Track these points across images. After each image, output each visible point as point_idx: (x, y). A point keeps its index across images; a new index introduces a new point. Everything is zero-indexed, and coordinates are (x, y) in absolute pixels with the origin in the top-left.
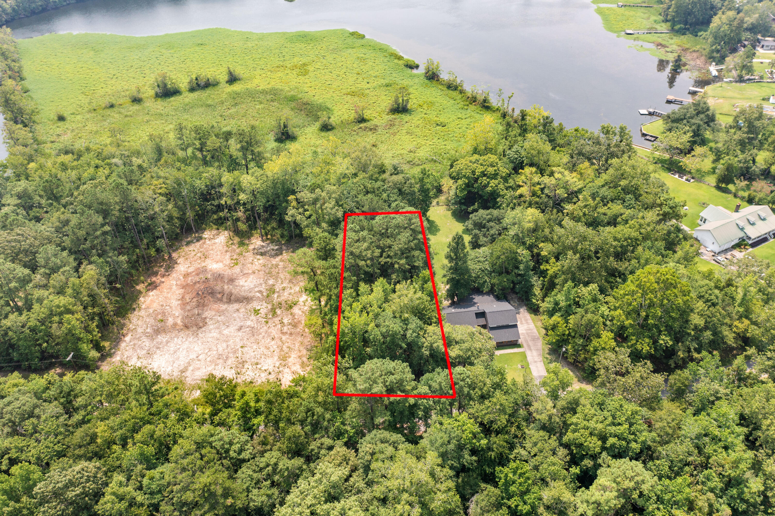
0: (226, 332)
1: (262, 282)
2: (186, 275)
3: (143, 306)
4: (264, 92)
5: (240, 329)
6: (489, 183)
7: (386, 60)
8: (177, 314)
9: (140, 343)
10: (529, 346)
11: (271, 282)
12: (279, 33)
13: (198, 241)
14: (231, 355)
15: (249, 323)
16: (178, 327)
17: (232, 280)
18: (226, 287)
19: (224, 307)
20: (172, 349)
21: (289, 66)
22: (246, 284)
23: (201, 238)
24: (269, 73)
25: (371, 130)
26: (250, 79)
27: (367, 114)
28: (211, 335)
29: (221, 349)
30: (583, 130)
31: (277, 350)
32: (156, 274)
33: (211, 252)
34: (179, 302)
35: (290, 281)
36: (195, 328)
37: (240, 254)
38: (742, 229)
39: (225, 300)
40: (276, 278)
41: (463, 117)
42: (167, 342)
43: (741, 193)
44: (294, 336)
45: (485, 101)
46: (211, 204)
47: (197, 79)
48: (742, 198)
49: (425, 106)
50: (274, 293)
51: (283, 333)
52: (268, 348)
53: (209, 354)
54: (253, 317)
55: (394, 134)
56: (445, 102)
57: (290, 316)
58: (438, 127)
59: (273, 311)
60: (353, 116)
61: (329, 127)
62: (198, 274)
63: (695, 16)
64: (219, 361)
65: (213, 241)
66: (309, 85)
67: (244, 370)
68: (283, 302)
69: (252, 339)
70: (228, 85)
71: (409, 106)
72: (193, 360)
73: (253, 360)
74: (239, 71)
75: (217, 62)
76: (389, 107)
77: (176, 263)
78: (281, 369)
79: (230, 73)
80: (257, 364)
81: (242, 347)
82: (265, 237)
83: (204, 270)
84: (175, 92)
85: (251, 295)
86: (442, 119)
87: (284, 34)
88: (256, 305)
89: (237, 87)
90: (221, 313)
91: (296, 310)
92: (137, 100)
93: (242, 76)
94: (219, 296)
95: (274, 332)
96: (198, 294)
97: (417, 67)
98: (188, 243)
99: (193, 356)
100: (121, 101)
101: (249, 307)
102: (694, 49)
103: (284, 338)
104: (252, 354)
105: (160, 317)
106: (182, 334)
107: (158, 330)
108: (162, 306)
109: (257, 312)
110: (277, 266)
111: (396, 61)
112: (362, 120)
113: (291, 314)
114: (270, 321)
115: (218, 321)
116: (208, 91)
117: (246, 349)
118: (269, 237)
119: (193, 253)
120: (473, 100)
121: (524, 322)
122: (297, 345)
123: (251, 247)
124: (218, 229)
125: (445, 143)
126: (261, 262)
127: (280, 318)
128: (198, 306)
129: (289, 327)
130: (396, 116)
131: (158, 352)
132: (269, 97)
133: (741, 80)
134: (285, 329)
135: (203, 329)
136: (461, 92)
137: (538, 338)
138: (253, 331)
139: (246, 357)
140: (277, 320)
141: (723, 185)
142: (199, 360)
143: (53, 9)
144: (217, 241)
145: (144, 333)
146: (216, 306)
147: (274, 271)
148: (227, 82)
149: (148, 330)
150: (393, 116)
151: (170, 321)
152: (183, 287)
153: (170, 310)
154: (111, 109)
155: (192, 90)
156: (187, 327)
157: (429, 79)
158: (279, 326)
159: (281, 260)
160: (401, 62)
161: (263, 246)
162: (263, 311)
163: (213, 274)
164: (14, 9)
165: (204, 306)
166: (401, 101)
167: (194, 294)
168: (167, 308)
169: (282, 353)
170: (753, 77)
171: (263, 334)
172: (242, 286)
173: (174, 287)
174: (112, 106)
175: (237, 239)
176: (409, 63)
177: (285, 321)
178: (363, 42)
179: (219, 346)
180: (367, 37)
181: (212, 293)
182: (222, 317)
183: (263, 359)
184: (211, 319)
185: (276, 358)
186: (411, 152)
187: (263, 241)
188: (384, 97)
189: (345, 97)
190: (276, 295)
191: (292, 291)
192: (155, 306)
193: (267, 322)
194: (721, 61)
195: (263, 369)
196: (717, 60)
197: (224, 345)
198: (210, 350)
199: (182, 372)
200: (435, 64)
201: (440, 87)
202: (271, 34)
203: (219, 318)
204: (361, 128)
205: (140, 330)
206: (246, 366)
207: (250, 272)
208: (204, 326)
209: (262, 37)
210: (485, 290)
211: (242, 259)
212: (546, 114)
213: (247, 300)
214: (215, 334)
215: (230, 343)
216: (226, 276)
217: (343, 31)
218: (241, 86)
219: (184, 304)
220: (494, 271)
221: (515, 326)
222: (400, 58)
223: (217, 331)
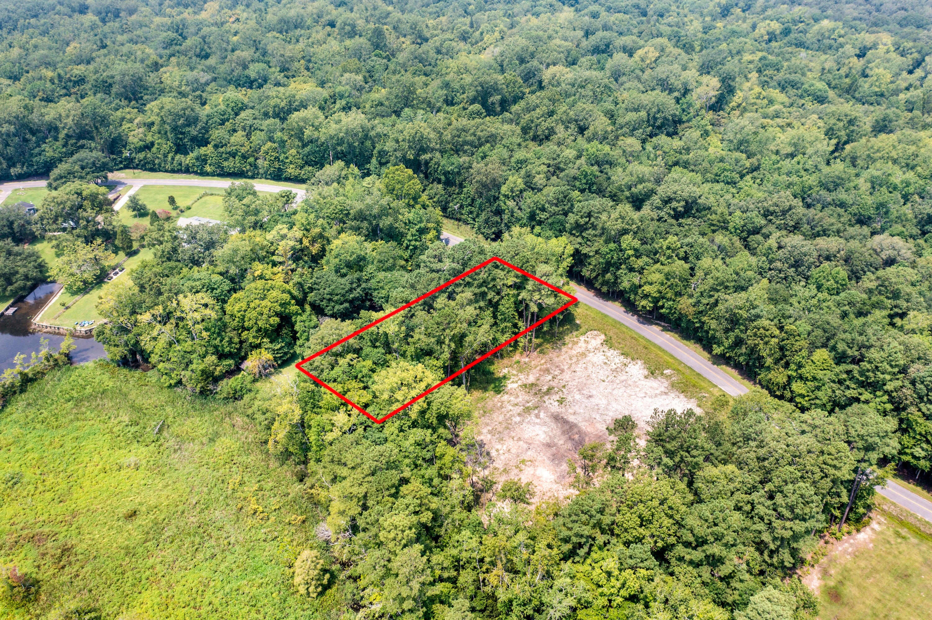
1: (524, 425)
5: (590, 397)
11: (517, 419)
14: (618, 381)
15: (578, 396)
17: (549, 445)
18: (561, 442)
19: (583, 425)
22: (540, 432)
28: (619, 407)
29: (622, 390)
31: (581, 362)
35: (501, 408)
37: (506, 471)
39: (576, 430)
40: (508, 419)
44: (557, 365)
50: (527, 408)
51: (562, 371)
52: (586, 367)
54: (570, 398)
57: (542, 378)
59: (548, 392)
64: (631, 383)
67: (619, 365)
68: (532, 394)
69: (589, 382)
72: (651, 397)
73: (606, 367)
78: (593, 350)
80: (605, 363)
81: (604, 381)
85: (547, 420)
88: (555, 408)
90: (591, 421)
91: (530, 381)
94: (577, 435)
95: (567, 376)
101: (561, 410)
103: (566, 366)
104: (601, 372)
109: (562, 401)
113: (538, 380)
114: (561, 386)
115: (601, 416)
117: (602, 378)
122: (563, 356)
126: (499, 447)
127: (551, 382)
129: (552, 372)
138: (582, 387)
139: (608, 372)
140: (555, 382)
158: (559, 377)
162: (557, 397)
163: (557, 465)
169: (580, 358)
171: (577, 381)
172: (545, 432)
177: (549, 378)
179: (621, 394)
182: (594, 416)
183: (598, 363)
184: (605, 420)
185: (588, 358)
190: (529, 404)
191: (511, 399)
193: (564, 387)
197: (615, 392)
198: (630, 396)
199: (666, 394)
203: (598, 417)
206: (614, 367)
207: (521, 443)
211: (511, 465)
213: (557, 418)
214: (614, 407)
215: (609, 390)
216: (548, 454)
223: (610, 407)
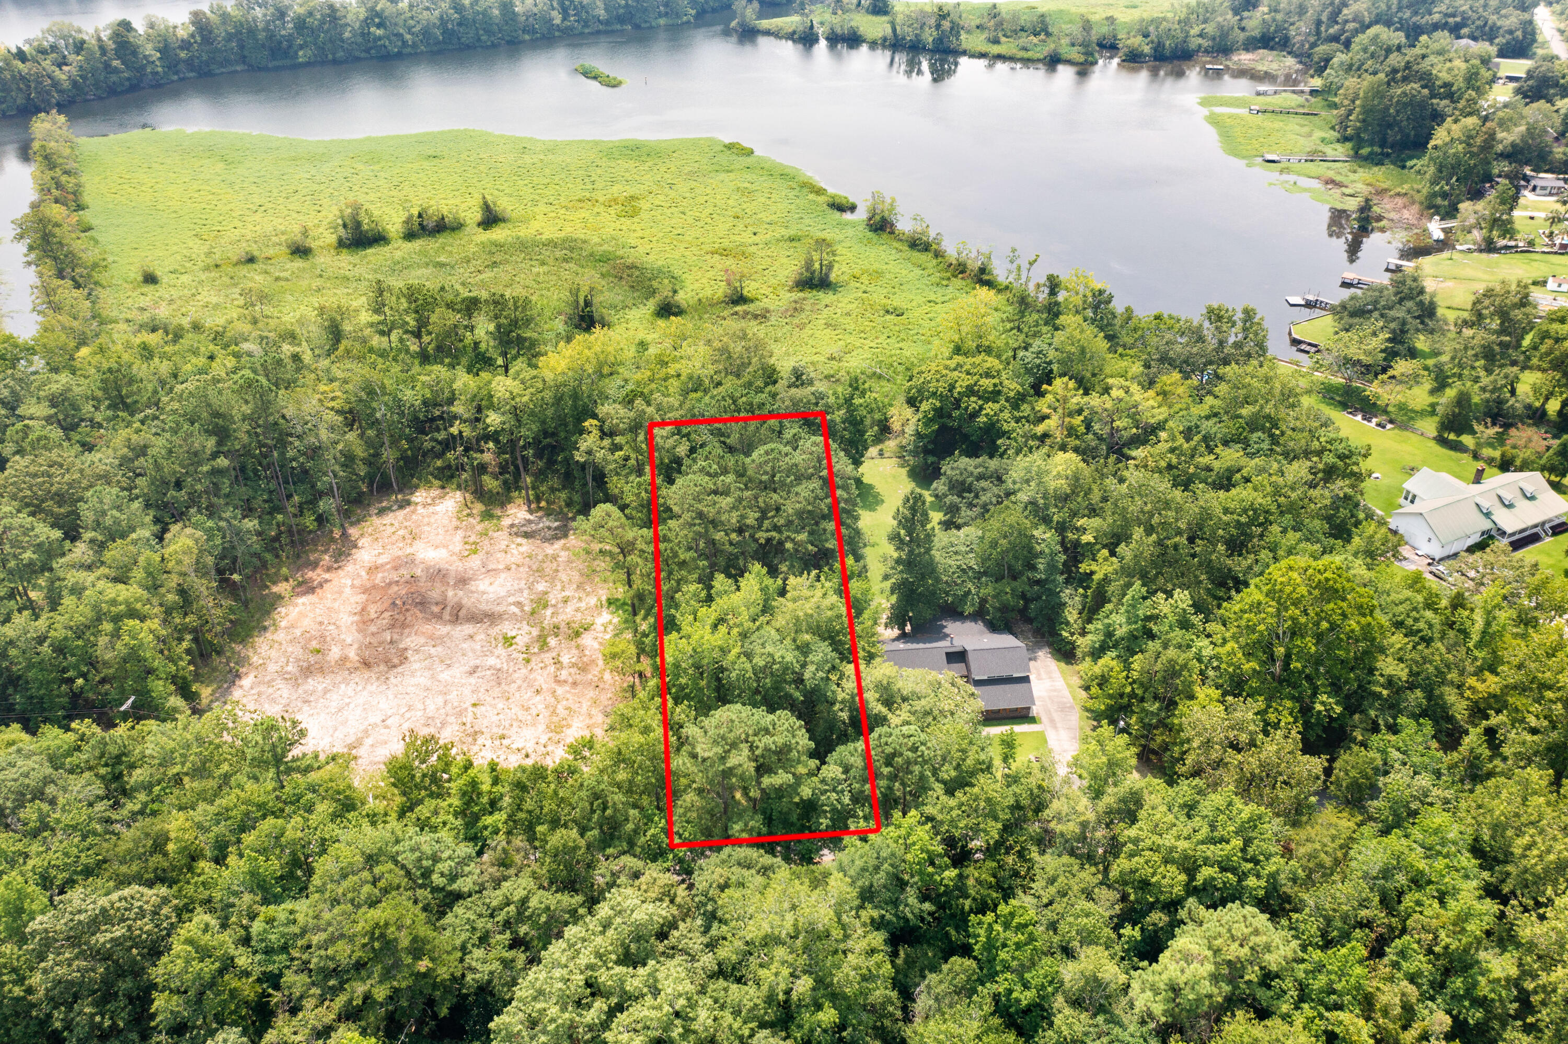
0: (445, 676)
1: (522, 584)
2: (373, 569)
3: (283, 624)
4: (551, 244)
5: (473, 671)
6: (981, 408)
7: (791, 194)
8: (349, 641)
9: (270, 690)
10: (1052, 721)
11: (541, 587)
12: (588, 142)
13: (401, 507)
14: (451, 719)
15: (491, 661)
16: (348, 665)
17: (463, 581)
18: (450, 593)
19: (443, 629)
20: (334, 704)
21: (601, 199)
22: (491, 589)
23: (409, 503)
24: (563, 211)
25: (756, 317)
26: (525, 220)
27: (749, 289)
28: (414, 681)
29: (431, 708)
30: (1171, 317)
31: (545, 713)
32: (315, 565)
33: (426, 528)
34: (356, 618)
35: (579, 587)
36: (382, 667)
37: (484, 534)
38: (1488, 515)
39: (446, 616)
40: (552, 580)
41: (939, 300)
42: (326, 691)
43: (1487, 452)
44: (580, 687)
45: (983, 270)
46: (432, 439)
47: (420, 216)
48: (1490, 461)
49: (865, 279)
50: (546, 606)
51: (558, 682)
52: (528, 709)
53: (407, 715)
54: (500, 650)
55: (801, 327)
56: (904, 272)
57: (574, 651)
58: (888, 317)
59: (542, 641)
60: (721, 290)
61: (674, 310)
62: (396, 568)
63: (1401, 130)
65: (431, 509)
66: (640, 234)
67: (475, 749)
68: (563, 625)
69: (496, 691)
70: (481, 230)
71: (833, 277)
72: (374, 726)
73: (495, 730)
74: (504, 204)
75: (463, 189)
76: (794, 277)
77: (356, 546)
78: (550, 748)
79: (487, 208)
80: (503, 737)
81: (474, 705)
82: (534, 503)
83: (410, 561)
84: (378, 239)
85: (500, 609)
86: (897, 302)
87: (597, 143)
88: (507, 628)
89: (498, 234)
90: (437, 641)
91: (587, 640)
92: (300, 251)
93: (508, 213)
94: (436, 609)
95: (542, 678)
96: (394, 604)
97: (853, 208)
98: (382, 512)
99: (376, 718)
100: (271, 252)
101: (495, 631)
102: (1399, 190)
103: (560, 691)
104: (495, 718)
105: (314, 644)
106: (356, 677)
107: (308, 668)
108: (321, 623)
109: (509, 641)
110: (555, 558)
111: (812, 196)
112: (739, 299)
113: (578, 647)
114: (534, 659)
115: (430, 656)
116: (442, 239)
117: (483, 708)
118: (543, 504)
119: (390, 530)
120: (960, 269)
121: (1044, 675)
122: (586, 705)
123: (506, 522)
124: (443, 487)
125: (901, 345)
126: (523, 549)
127: (554, 654)
128: (392, 626)
129: (573, 670)
130: (807, 294)
131: (306, 708)
132: (559, 254)
133: (1489, 247)
134: (564, 674)
135: (400, 669)
136: (937, 254)
137: (1072, 707)
138: (499, 677)
139: (482, 724)
140: (547, 657)
141: (1452, 437)
142: (387, 727)
143: (152, 87)
144: (438, 508)
145: (281, 673)
146: (428, 628)
147: (549, 567)
148: (479, 225)
149: (289, 668)
150: (801, 295)
151: (335, 653)
152: (365, 591)
153: (335, 632)
154: (250, 266)
155: (410, 236)
156: (366, 664)
157: (875, 230)
158: (552, 669)
159: (565, 548)
160: (821, 199)
161: (530, 522)
162: (521, 641)
163: (428, 569)
164: (75, 84)
165: (404, 626)
166: (817, 266)
167: (386, 605)
168: (331, 627)
169: (555, 719)
170: (1512, 243)
171: (519, 682)
172: (484, 593)
173: (348, 590)
174: (251, 260)
175: (479, 507)
176: (838, 201)
177: (565, 659)
178: (749, 161)
179: (428, 702)
180: (757, 153)
181: (423, 604)
182: (439, 649)
183: (515, 729)
184: (417, 651)
185: (541, 727)
186: (832, 358)
187: (531, 511)
188: (785, 260)
189: (708, 257)
190: (549, 612)
191: (583, 605)
192: (307, 623)
193: (528, 661)
194: (1451, 212)
195: (514, 746)
196: (1443, 211)
197: (440, 700)
198: (410, 708)
199: (352, 747)
200: (888, 201)
201: (896, 244)
202: (569, 144)
203: (433, 651)
204: (736, 313)
205: (272, 667)
206: (480, 741)
207: (501, 567)
208: (401, 663)
209: (552, 149)
210: (968, 609)
211: (486, 542)
212: (1098, 286)
213: (490, 618)
214: (422, 679)
215: (452, 696)
216: (453, 574)
217: (712, 142)
218: (506, 232)
219: (364, 621)
220: (985, 573)
221: (1026, 680)
222: (819, 191)
223: (427, 674)
